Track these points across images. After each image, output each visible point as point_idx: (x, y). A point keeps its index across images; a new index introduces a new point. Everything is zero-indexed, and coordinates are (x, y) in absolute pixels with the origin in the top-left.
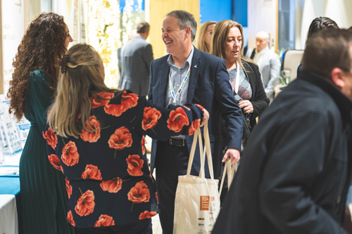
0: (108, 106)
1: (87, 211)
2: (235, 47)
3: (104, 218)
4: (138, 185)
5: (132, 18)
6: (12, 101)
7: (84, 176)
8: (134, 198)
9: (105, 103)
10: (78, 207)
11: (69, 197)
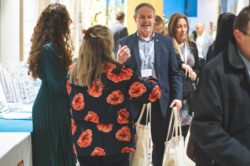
0: (110, 74)
1: (86, 144)
2: (182, 32)
3: (98, 150)
4: (124, 128)
5: (114, 8)
6: (29, 66)
7: (86, 119)
8: (120, 137)
9: (109, 71)
10: (80, 140)
11: (73, 133)
